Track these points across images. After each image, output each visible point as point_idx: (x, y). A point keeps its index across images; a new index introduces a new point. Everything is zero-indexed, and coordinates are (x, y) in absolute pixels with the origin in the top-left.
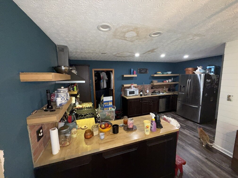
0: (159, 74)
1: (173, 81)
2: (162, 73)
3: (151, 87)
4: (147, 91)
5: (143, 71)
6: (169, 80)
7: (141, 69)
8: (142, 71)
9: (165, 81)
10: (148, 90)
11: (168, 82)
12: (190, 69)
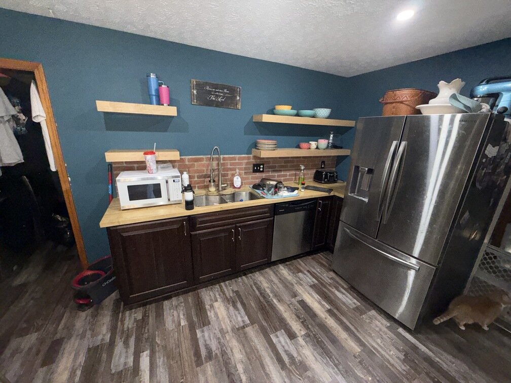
0: (285, 115)
1: (334, 146)
2: (294, 112)
3: (254, 165)
4: (235, 179)
5: (217, 96)
6: (320, 141)
7: (206, 84)
8: (210, 92)
9: (304, 145)
10: (240, 175)
11: (317, 148)
12: (405, 94)
